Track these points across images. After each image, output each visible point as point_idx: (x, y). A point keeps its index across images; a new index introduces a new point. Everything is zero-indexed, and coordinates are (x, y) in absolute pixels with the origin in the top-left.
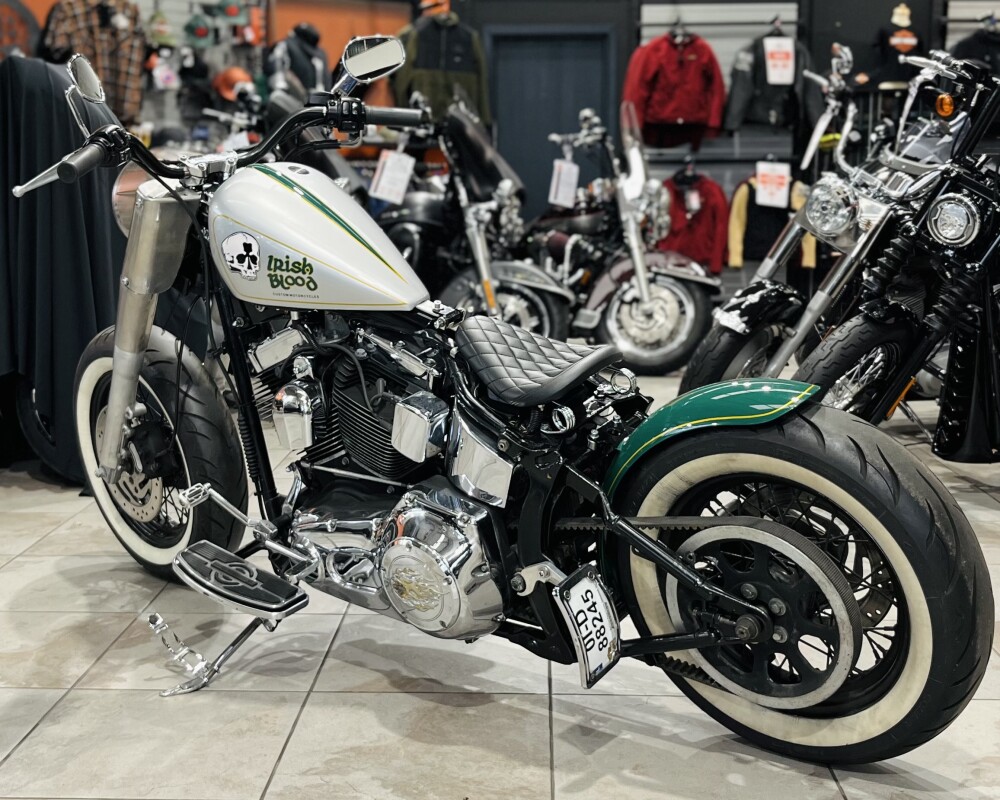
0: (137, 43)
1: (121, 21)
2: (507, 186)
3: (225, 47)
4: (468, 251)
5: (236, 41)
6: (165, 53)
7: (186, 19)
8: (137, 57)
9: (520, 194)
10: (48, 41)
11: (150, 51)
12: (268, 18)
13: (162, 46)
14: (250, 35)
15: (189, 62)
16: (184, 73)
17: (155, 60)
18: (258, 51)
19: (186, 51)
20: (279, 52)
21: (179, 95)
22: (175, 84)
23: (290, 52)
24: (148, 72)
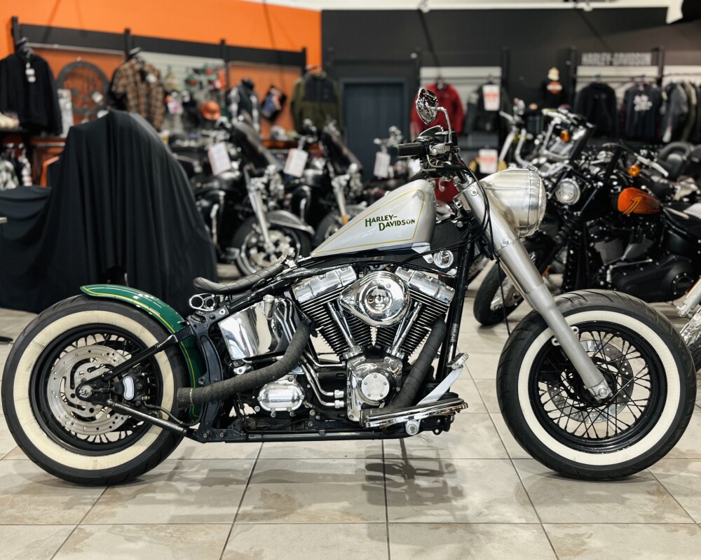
0: (160, 89)
1: (152, 78)
2: (354, 167)
3: (206, 91)
4: (334, 200)
5: (211, 87)
6: (174, 94)
7: (184, 76)
8: (160, 97)
9: (360, 171)
10: (114, 89)
11: (167, 94)
12: (227, 75)
13: (174, 91)
14: (218, 84)
15: (187, 99)
16: (185, 105)
17: (170, 98)
18: (222, 93)
19: (185, 93)
20: (234, 93)
21: (182, 116)
22: (180, 111)
23: (240, 94)
24: (165, 104)
